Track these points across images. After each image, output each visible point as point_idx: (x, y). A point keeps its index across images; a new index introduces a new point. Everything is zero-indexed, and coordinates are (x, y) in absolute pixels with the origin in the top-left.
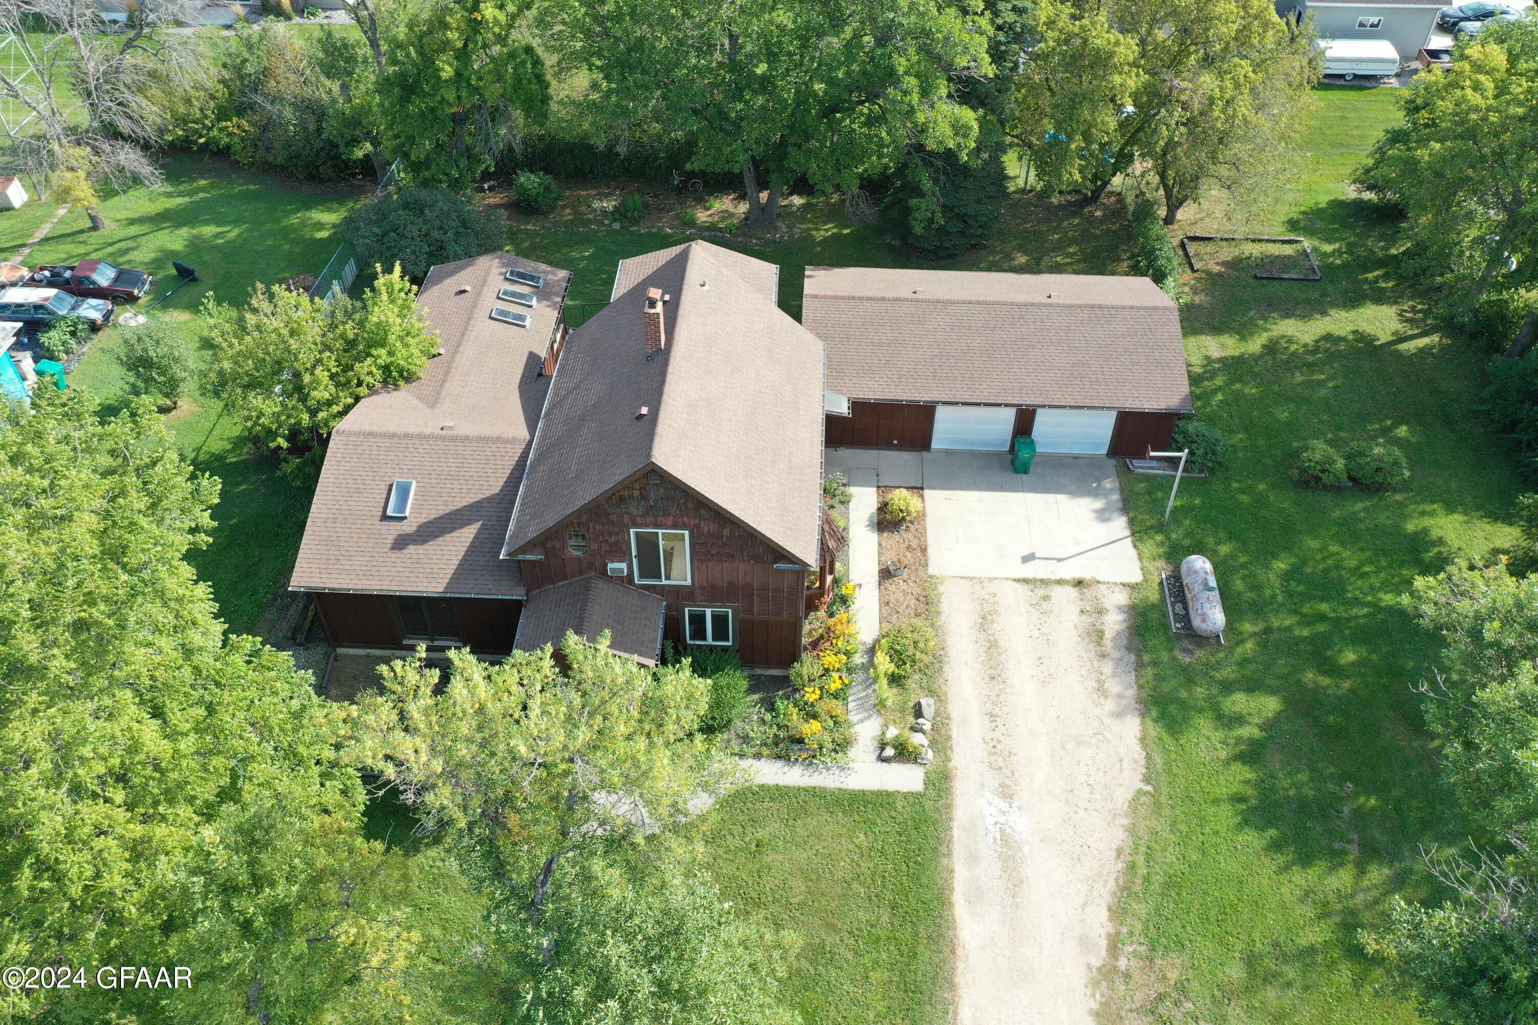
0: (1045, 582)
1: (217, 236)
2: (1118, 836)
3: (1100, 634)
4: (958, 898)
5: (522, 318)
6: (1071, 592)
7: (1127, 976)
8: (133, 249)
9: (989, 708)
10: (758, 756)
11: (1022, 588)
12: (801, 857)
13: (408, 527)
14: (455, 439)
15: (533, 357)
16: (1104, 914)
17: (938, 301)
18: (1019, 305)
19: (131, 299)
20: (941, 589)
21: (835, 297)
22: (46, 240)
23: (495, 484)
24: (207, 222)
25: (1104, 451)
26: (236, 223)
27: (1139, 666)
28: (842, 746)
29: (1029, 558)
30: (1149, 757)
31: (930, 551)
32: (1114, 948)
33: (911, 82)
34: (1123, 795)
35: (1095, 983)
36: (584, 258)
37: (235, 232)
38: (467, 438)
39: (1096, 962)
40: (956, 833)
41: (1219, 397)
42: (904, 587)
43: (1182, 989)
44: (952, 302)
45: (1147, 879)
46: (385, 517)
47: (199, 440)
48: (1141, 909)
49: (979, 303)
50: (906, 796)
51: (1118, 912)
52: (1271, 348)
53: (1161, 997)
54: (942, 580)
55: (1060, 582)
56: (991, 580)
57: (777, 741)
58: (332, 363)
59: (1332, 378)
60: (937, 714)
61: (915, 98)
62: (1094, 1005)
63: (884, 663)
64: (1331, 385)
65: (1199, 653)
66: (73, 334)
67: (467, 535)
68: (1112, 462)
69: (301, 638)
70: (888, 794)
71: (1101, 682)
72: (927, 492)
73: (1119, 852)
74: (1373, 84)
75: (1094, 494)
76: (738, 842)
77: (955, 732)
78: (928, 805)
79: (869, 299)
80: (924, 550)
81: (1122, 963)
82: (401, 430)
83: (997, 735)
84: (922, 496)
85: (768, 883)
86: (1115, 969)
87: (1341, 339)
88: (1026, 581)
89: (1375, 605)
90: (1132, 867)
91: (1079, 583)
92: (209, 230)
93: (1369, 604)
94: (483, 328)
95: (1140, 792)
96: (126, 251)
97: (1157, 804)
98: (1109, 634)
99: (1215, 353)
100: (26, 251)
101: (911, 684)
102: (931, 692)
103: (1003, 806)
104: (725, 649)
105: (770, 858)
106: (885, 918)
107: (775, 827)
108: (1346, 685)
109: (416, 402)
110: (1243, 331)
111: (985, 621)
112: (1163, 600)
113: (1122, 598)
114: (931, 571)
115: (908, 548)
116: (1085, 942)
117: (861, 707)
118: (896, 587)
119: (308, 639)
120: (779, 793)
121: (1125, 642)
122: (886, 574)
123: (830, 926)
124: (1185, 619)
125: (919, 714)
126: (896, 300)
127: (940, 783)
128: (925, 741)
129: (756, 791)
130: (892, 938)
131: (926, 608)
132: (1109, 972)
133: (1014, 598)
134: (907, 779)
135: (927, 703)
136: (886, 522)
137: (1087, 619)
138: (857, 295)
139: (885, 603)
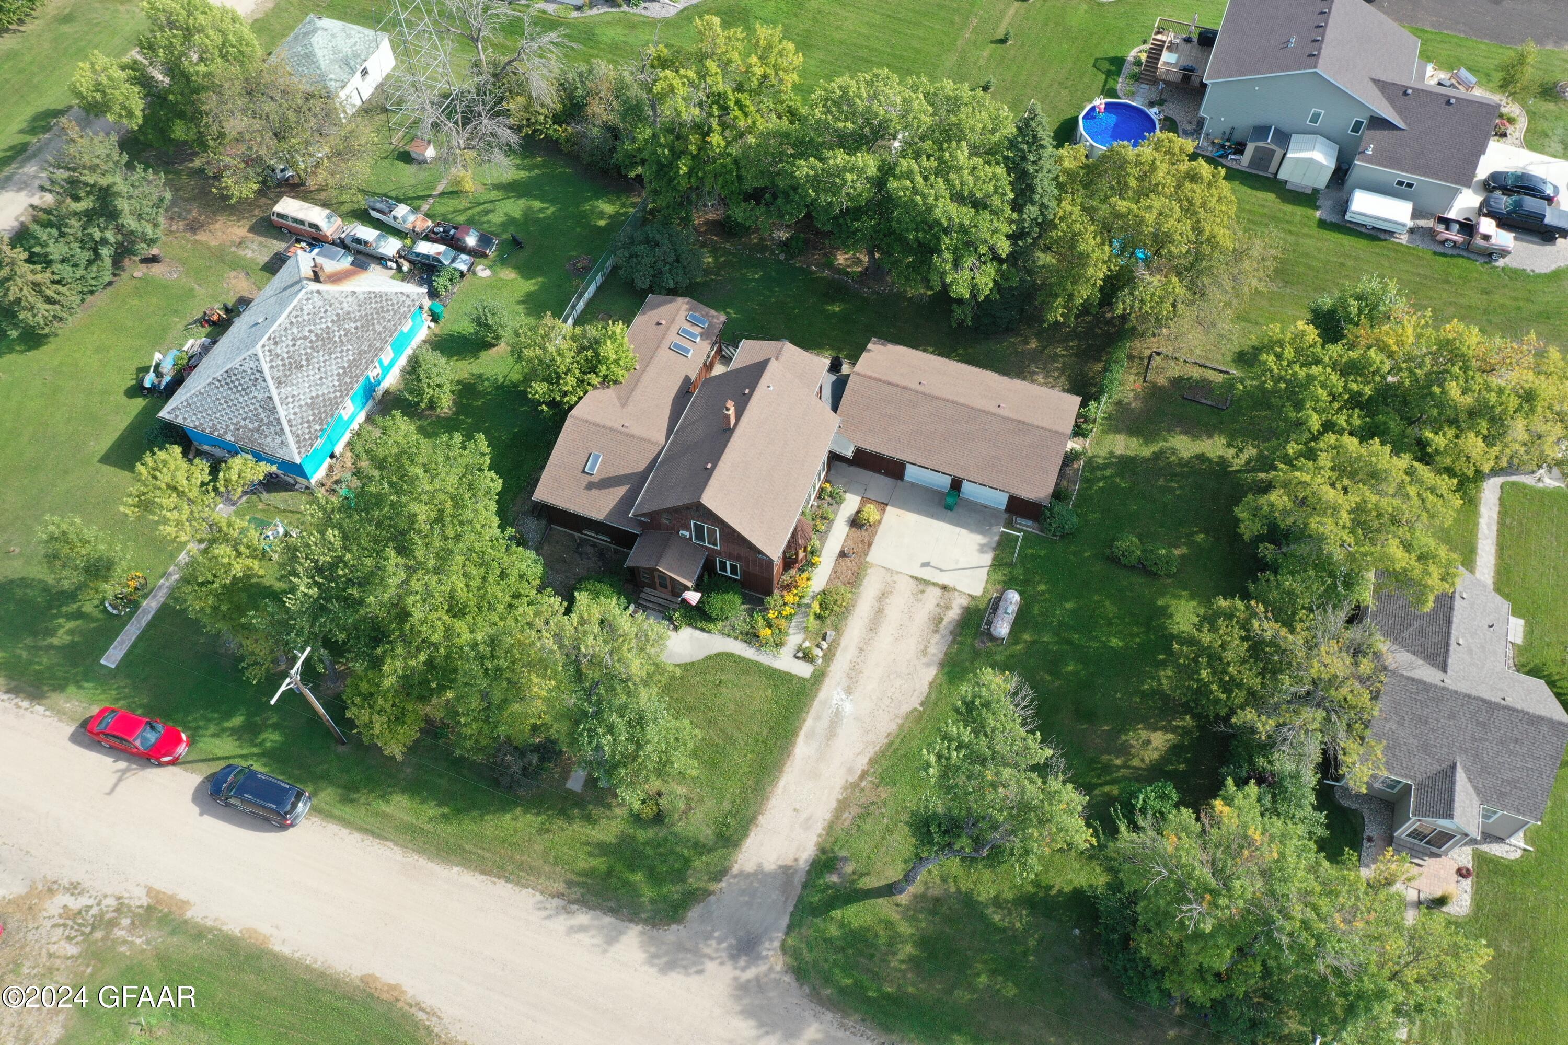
0: (926, 582)
1: (541, 210)
2: (893, 727)
3: (940, 620)
4: (802, 734)
5: (688, 351)
6: (938, 592)
7: (863, 790)
8: (492, 211)
9: (861, 645)
10: (736, 638)
11: (911, 581)
12: (737, 693)
13: (595, 479)
14: (627, 435)
15: (687, 379)
16: (866, 760)
17: (929, 395)
18: (976, 410)
19: (484, 255)
20: (869, 571)
21: (870, 377)
22: (442, 194)
23: (641, 466)
24: (535, 197)
25: (1004, 508)
26: (552, 202)
27: (953, 642)
28: (779, 645)
29: (926, 565)
30: (929, 693)
31: (874, 547)
32: (863, 777)
33: (947, 255)
34: (906, 708)
35: (845, 788)
36: (753, 280)
37: (552, 209)
38: (633, 436)
39: (851, 780)
40: (815, 703)
41: (1101, 484)
42: (849, 564)
43: (884, 803)
44: (937, 398)
45: (895, 751)
46: (583, 471)
47: (506, 371)
48: (885, 763)
49: (953, 402)
50: (800, 678)
51: (873, 762)
52: (1157, 456)
53: (873, 803)
54: (872, 565)
55: (935, 584)
56: (898, 573)
57: (747, 634)
58: (577, 371)
59: (1180, 488)
60: (834, 641)
61: (948, 266)
62: (840, 797)
63: (816, 607)
64: (1178, 493)
65: (989, 644)
66: (451, 280)
67: (620, 492)
68: (1006, 516)
69: (536, 514)
70: (791, 675)
71: (926, 647)
72: (889, 508)
73: (889, 734)
74: (1387, 237)
75: (982, 533)
76: (711, 678)
77: (839, 653)
78: (808, 686)
79: (890, 383)
80: (870, 545)
81: (863, 784)
82: (602, 423)
83: (859, 660)
84: (884, 511)
85: (719, 701)
86: (858, 785)
87: (1209, 460)
88: (916, 579)
89: (1105, 645)
90: (892, 743)
91: (944, 588)
92: (537, 204)
93: (1102, 642)
94: (664, 354)
95: (915, 709)
96: (487, 212)
97: (921, 718)
98: (946, 620)
99: (1119, 451)
100: (431, 201)
101: (828, 622)
102: (836, 629)
103: (844, 697)
104: (735, 580)
105: (723, 689)
106: (765, 732)
107: (731, 676)
108: (1057, 683)
109: (616, 400)
110: (1149, 438)
111: (883, 596)
112: (985, 610)
113: (965, 602)
114: (868, 559)
115: (862, 542)
116: (850, 770)
117: (797, 627)
118: (847, 563)
119: (539, 515)
120: (740, 659)
121: (952, 628)
122: (843, 554)
123: (739, 729)
124: (990, 623)
125: (824, 639)
126: (905, 388)
127: (819, 677)
128: (821, 654)
129: (729, 656)
130: (764, 742)
131: (855, 580)
132: (854, 786)
133: (905, 587)
134: (803, 670)
135: (831, 634)
136: (856, 522)
137: (938, 610)
138: (884, 378)
139: (835, 571)
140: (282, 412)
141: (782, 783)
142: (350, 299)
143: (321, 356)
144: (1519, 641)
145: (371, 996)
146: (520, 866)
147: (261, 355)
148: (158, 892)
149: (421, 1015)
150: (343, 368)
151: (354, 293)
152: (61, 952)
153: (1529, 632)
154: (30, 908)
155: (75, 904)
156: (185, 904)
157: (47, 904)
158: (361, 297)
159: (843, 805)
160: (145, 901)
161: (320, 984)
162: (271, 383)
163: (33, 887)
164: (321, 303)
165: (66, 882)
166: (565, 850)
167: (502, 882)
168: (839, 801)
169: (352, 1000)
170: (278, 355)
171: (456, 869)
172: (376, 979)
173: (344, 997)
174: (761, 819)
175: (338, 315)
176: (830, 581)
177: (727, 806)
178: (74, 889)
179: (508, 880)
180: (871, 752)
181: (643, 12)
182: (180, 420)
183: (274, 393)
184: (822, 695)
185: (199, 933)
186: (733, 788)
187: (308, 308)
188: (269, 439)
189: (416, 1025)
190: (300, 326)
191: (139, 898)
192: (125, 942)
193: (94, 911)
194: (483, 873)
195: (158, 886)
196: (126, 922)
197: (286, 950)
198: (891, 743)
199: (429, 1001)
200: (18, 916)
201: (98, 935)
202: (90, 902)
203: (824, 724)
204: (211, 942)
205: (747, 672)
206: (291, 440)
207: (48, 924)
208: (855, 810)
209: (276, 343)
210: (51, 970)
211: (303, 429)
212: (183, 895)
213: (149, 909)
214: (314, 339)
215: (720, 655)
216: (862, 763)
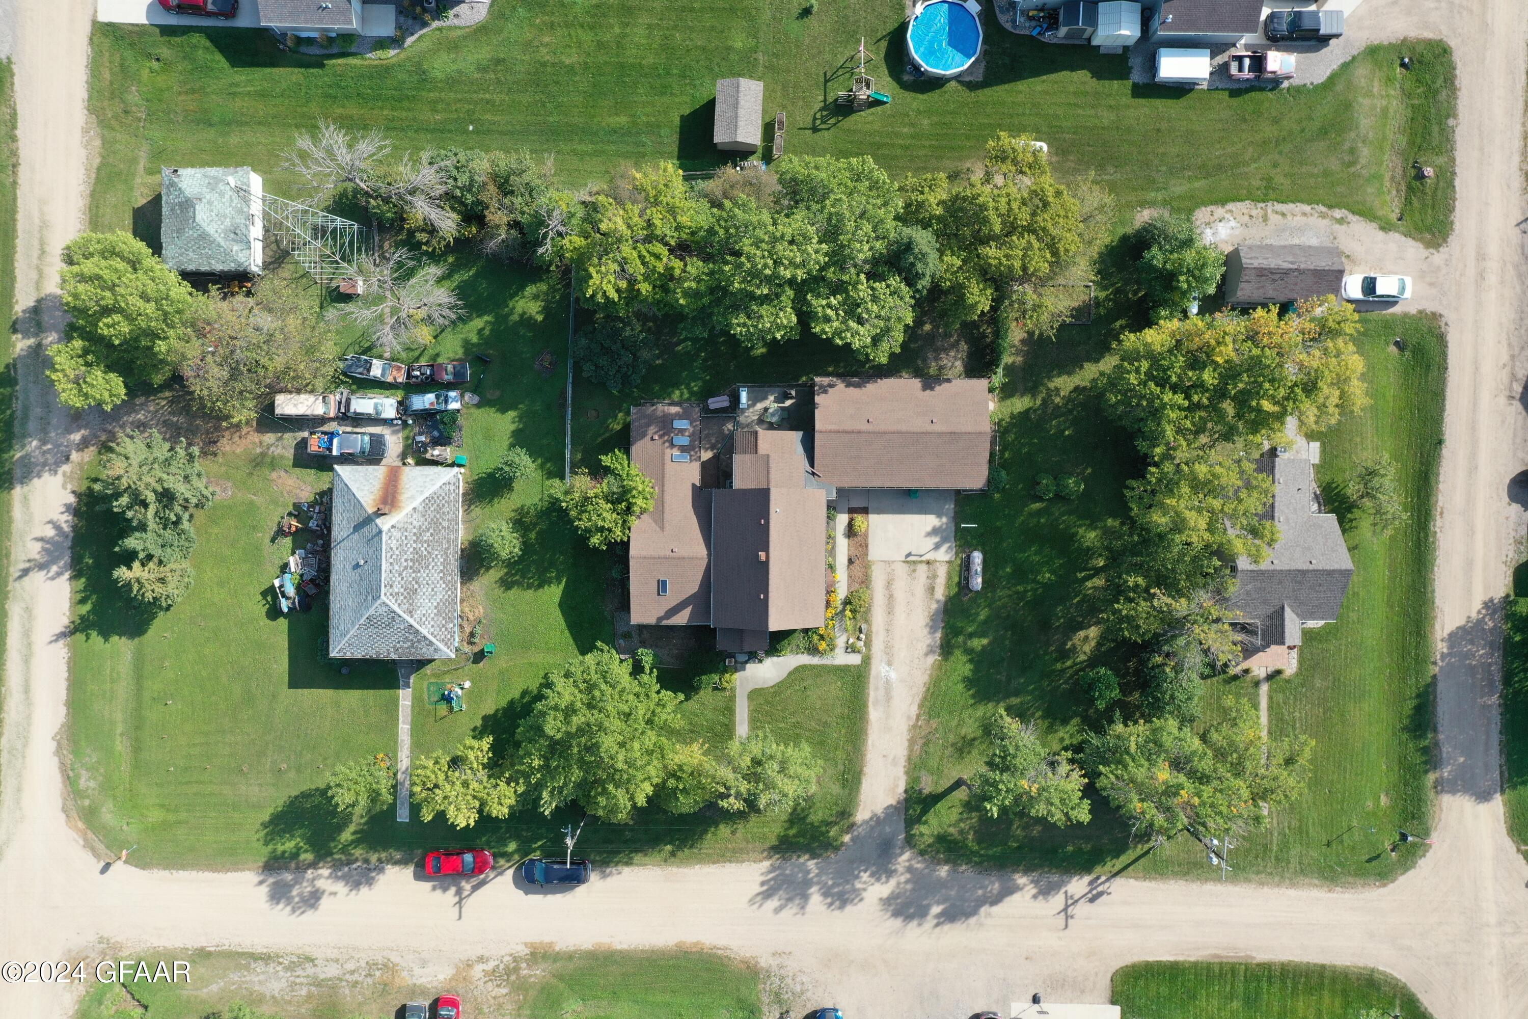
0: (915, 562)
2: (926, 678)
4: (870, 704)
6: (924, 567)
7: (920, 727)
9: (887, 627)
10: (804, 655)
11: (906, 566)
12: (819, 692)
13: (669, 599)
14: (679, 558)
15: (694, 487)
16: (916, 707)
17: (878, 432)
18: (917, 433)
20: (873, 568)
21: (830, 432)
28: (832, 648)
30: (942, 646)
31: (870, 547)
32: (918, 719)
34: (930, 662)
35: (910, 730)
38: (684, 558)
39: (911, 723)
40: (871, 680)
43: (936, 729)
44: (885, 433)
46: (659, 595)
48: (928, 704)
49: (898, 432)
50: (855, 666)
51: (921, 706)
53: (929, 733)
54: (874, 562)
55: (920, 562)
56: (892, 562)
60: (867, 631)
62: (909, 737)
63: (847, 612)
65: (972, 598)
70: (848, 666)
72: (870, 516)
73: (925, 684)
74: (1192, 86)
76: (798, 687)
77: (874, 639)
78: (862, 669)
79: (847, 432)
80: (867, 546)
81: (920, 723)
82: (656, 555)
83: (889, 638)
84: (867, 519)
85: (809, 701)
86: (917, 725)
88: (907, 562)
91: (928, 563)
94: (670, 468)
95: (936, 660)
97: (941, 665)
101: (860, 619)
102: (866, 622)
103: (888, 669)
105: (809, 693)
106: (847, 711)
107: (810, 681)
111: (889, 584)
112: (961, 570)
113: (945, 569)
114: (869, 558)
115: (860, 547)
116: (909, 718)
117: (840, 630)
118: (857, 568)
120: (812, 667)
121: (942, 592)
122: (850, 562)
123: (829, 715)
124: (968, 579)
125: (861, 632)
126: (859, 432)
127: (867, 660)
128: (862, 643)
129: (803, 667)
130: (848, 718)
131: (866, 581)
132: (915, 726)
133: (901, 570)
134: (854, 659)
135: (864, 626)
136: (851, 532)
137: (929, 581)
138: (841, 428)
139: (850, 577)
140: (424, 631)
141: (870, 742)
142: (415, 516)
143: (423, 574)
144: (1317, 461)
145: (686, 952)
146: (734, 851)
147: (387, 601)
148: (531, 944)
149: (720, 952)
150: (441, 571)
151: (415, 509)
152: (499, 994)
153: (1323, 451)
154: (464, 979)
155: (490, 966)
156: (551, 944)
157: (472, 973)
158: (421, 508)
159: (912, 742)
160: (527, 951)
161: (654, 957)
162: (406, 617)
163: (457, 968)
164: (399, 534)
165: (474, 958)
166: (755, 830)
167: (728, 864)
168: (909, 740)
169: (677, 958)
170: (397, 594)
171: (697, 867)
172: (684, 943)
173: (672, 959)
174: (866, 770)
175: (415, 534)
176: (849, 586)
177: (841, 767)
178: (481, 959)
179: (730, 862)
180: (917, 700)
181: (456, 22)
182: (349, 655)
183: (411, 621)
184: (873, 672)
185: (570, 956)
186: (840, 754)
187: (394, 543)
188: (424, 650)
189: (719, 958)
190: (397, 561)
191: (523, 951)
192: (530, 976)
193: (502, 966)
194: (714, 863)
195: (529, 940)
196: (524, 965)
197: (625, 947)
198: (928, 689)
199: (721, 943)
200: (461, 985)
201: (513, 978)
202: (496, 963)
203: (882, 692)
204: (580, 958)
205: (819, 675)
206: (441, 646)
207: (481, 983)
208: (920, 742)
209: (391, 586)
210: (500, 1006)
211: (443, 634)
212: (547, 939)
213: (532, 954)
214: (411, 564)
215: (797, 669)
216: (914, 710)
